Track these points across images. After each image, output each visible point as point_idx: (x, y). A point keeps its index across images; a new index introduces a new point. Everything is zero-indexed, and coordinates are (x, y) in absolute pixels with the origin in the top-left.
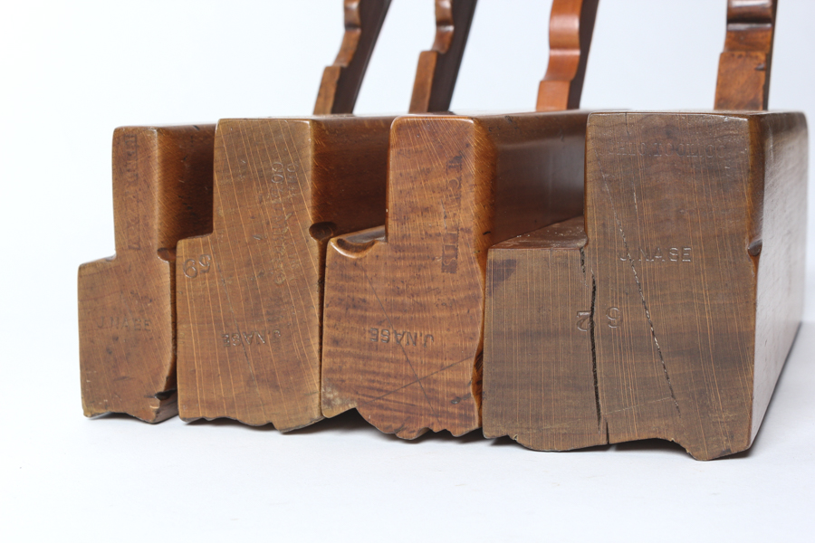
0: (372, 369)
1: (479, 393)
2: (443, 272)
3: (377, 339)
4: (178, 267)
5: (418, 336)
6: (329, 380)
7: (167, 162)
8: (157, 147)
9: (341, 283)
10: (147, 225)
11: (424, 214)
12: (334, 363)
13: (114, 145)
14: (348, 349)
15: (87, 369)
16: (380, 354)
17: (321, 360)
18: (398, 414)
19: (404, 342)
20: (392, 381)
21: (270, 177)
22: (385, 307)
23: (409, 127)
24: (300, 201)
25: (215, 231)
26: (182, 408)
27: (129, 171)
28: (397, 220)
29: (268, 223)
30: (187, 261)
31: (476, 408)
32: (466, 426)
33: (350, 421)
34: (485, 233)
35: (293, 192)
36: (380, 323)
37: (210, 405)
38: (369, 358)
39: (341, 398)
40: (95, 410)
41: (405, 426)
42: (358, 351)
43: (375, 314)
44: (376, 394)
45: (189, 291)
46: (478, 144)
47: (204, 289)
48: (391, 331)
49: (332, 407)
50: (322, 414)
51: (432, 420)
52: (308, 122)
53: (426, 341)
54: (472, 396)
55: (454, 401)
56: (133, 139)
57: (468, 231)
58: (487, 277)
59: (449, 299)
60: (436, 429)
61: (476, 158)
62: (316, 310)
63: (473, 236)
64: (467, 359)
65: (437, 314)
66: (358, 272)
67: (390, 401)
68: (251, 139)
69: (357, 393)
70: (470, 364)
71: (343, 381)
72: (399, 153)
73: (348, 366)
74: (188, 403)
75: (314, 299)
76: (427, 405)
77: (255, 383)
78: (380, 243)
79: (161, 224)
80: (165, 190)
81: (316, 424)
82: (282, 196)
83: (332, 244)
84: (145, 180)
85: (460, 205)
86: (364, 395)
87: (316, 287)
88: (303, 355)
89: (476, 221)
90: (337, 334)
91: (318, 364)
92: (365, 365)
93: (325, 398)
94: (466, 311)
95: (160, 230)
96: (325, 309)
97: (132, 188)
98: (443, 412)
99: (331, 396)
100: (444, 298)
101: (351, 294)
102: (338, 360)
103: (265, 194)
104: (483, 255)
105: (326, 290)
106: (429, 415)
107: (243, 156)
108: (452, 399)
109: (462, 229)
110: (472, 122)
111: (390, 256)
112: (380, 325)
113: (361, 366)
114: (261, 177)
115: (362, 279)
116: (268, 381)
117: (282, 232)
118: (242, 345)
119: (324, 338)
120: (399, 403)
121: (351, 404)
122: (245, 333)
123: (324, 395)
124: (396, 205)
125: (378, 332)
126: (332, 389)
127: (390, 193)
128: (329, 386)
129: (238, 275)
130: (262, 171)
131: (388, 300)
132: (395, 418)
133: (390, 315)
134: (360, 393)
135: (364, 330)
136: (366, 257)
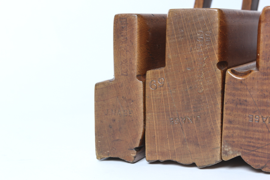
0: (250, 136)
3: (252, 120)
4: (147, 84)
6: (226, 141)
7: (142, 32)
8: (137, 24)
9: (233, 92)
10: (131, 63)
12: (229, 133)
13: (114, 23)
14: (237, 126)
15: (99, 136)
16: (254, 128)
17: (222, 131)
19: (267, 122)
20: (260, 142)
21: (196, 38)
22: (257, 103)
24: (212, 50)
25: (166, 66)
26: (148, 155)
27: (122, 36)
28: (264, 59)
29: (195, 62)
30: (152, 81)
36: (254, 112)
37: (162, 154)
38: (248, 130)
39: (233, 151)
40: (102, 156)
41: (267, 165)
42: (242, 127)
43: (251, 108)
44: (252, 149)
45: (153, 96)
47: (161, 95)
48: (260, 116)
49: (228, 155)
50: (221, 159)
52: (216, 10)
56: (125, 20)
62: (219, 106)
66: (243, 86)
67: (259, 152)
68: (186, 19)
69: (241, 148)
71: (234, 142)
72: (266, 25)
73: (237, 134)
74: (151, 153)
75: (219, 100)
77: (187, 143)
78: (255, 71)
79: (138, 62)
80: (141, 46)
81: (217, 163)
82: (202, 48)
83: (229, 72)
84: (130, 41)
86: (245, 149)
87: (220, 94)
88: (212, 129)
90: (231, 118)
91: (220, 133)
92: (246, 134)
93: (224, 150)
95: (138, 66)
96: (225, 105)
97: (124, 45)
99: (227, 150)
101: (239, 98)
102: (231, 131)
103: (193, 47)
105: (225, 96)
107: (182, 28)
111: (260, 78)
112: (254, 113)
113: (244, 134)
114: (192, 38)
115: (245, 90)
116: (193, 142)
117: (202, 66)
118: (180, 123)
119: (224, 120)
120: (264, 153)
121: (238, 153)
122: (182, 117)
123: (224, 149)
124: (264, 52)
125: (253, 117)
126: (228, 146)
127: (261, 45)
128: (226, 145)
129: (179, 88)
130: (192, 35)
131: (259, 101)
132: (261, 161)
133: (260, 108)
134: (243, 148)
135: (246, 116)
136: (247, 78)
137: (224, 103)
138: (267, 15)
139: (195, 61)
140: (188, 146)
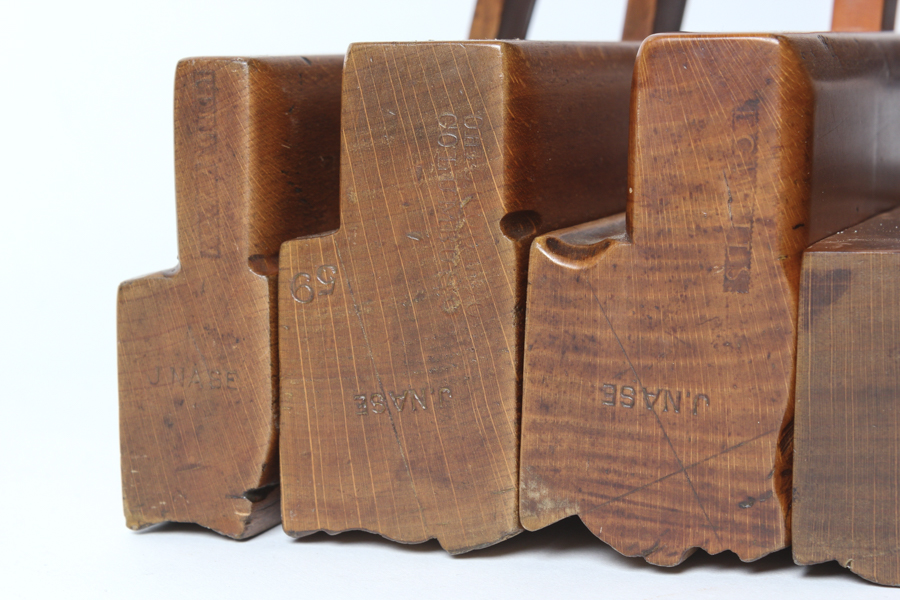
0: (605, 451)
1: (786, 490)
2: (726, 290)
3: (614, 402)
4: (281, 286)
5: (684, 396)
6: (534, 468)
7: (265, 115)
8: (248, 90)
9: (553, 310)
10: (231, 217)
11: (695, 195)
12: (542, 441)
13: (177, 88)
14: (566, 419)
15: (132, 452)
16: (620, 427)
17: (519, 437)
18: (649, 525)
19: (659, 406)
20: (639, 470)
21: (436, 137)
22: (627, 349)
23: (670, 52)
24: (485, 175)
25: (343, 226)
26: (288, 515)
27: (201, 129)
28: (649, 205)
29: (431, 214)
30: (298, 276)
31: (781, 515)
32: (763, 545)
33: (568, 536)
34: (796, 227)
35: (474, 161)
36: (619, 375)
37: (334, 510)
38: (601, 433)
39: (553, 499)
40: (144, 519)
41: (661, 545)
42: (582, 422)
43: (610, 362)
44: (612, 492)
45: (301, 324)
46: (786, 79)
47: (326, 322)
48: (638, 388)
49: (538, 514)
50: (520, 525)
51: (705, 534)
52: (498, 47)
53: (696, 405)
54: (775, 495)
55: (744, 503)
56: (210, 77)
57: (769, 223)
58: (802, 299)
59: (736, 335)
60: (713, 549)
61: (783, 102)
62: (511, 355)
63: (777, 230)
64: (766, 433)
65: (716, 361)
66: (582, 293)
67: (635, 503)
68: (403, 76)
69: (580, 491)
70: (771, 443)
71: (556, 471)
72: (652, 96)
73: (565, 446)
74: (298, 507)
75: (509, 336)
76: (698, 510)
77: (409, 474)
78: (620, 243)
79: (254, 215)
80: (261, 160)
81: (508, 540)
82: (455, 169)
83: (539, 246)
84: (228, 145)
85: (754, 181)
86: (591, 494)
87: (512, 317)
88: (490, 429)
89: (781, 206)
90: (547, 393)
91: (514, 442)
92: (593, 444)
93: (526, 498)
94: (765, 356)
95: (252, 226)
96: (527, 353)
97: (207, 158)
98: (725, 521)
99: (536, 495)
100: (727, 334)
101: (571, 329)
102: (548, 437)
103: (427, 165)
104: (794, 262)
105: (527, 322)
106: (702, 526)
107: (391, 104)
108: (740, 500)
109: (758, 220)
110: (775, 42)
111: (636, 266)
112: (620, 378)
113: (587, 446)
114: (421, 138)
115: (589, 304)
116: (431, 471)
117: (454, 226)
118: (387, 412)
119: (524, 400)
120: (651, 506)
121: (570, 508)
122: (393, 392)
123: (525, 493)
124: (646, 181)
125: (616, 391)
126: (539, 483)
127: (637, 161)
128: (533, 479)
129: (382, 298)
130: (422, 128)
131: (632, 338)
132: (644, 531)
133: (635, 362)
134: (585, 490)
135: (593, 386)
136: (595, 266)
137: (526, 346)
138: (653, 64)
139: (433, 210)
140: (413, 486)
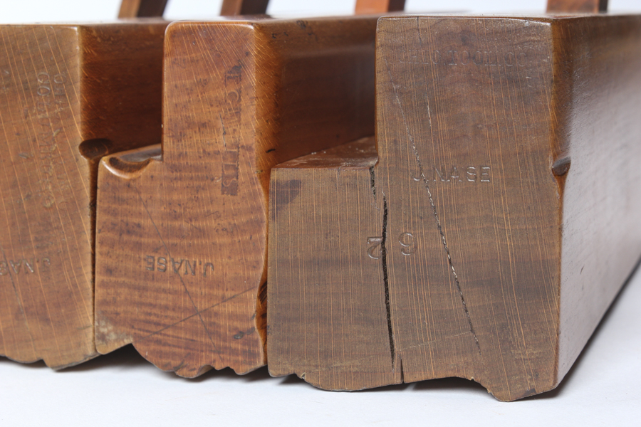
0: (148, 301)
1: (264, 327)
2: (223, 194)
3: (153, 269)
5: (198, 264)
6: (103, 312)
9: (114, 206)
11: (202, 129)
12: (108, 294)
14: (123, 279)
16: (157, 285)
17: (94, 291)
18: (177, 350)
19: (182, 271)
20: (170, 313)
21: (36, 89)
22: (161, 232)
23: (184, 34)
24: (68, 115)
28: (173, 136)
29: (34, 141)
31: (261, 344)
32: (250, 364)
33: (126, 357)
34: (268, 151)
35: (61, 105)
36: (156, 250)
38: (145, 289)
39: (116, 333)
41: (185, 363)
43: (150, 241)
44: (154, 328)
46: (259, 52)
48: (168, 259)
49: (107, 343)
50: (96, 350)
51: (213, 356)
52: (76, 29)
53: (206, 270)
54: (257, 330)
55: (237, 335)
57: (249, 149)
58: (271, 200)
59: (230, 224)
60: (218, 367)
61: (257, 68)
62: (88, 237)
63: (254, 154)
64: (250, 289)
65: (218, 241)
66: (131, 194)
67: (168, 336)
68: (14, 48)
69: (133, 327)
70: (254, 295)
71: (117, 314)
72: (173, 63)
73: (123, 297)
76: (208, 340)
77: (24, 316)
78: (155, 163)
81: (90, 361)
82: (49, 110)
83: (104, 163)
85: (239, 120)
86: (140, 329)
87: (88, 210)
88: (75, 286)
89: (257, 137)
90: (111, 262)
91: (91, 294)
92: (140, 296)
93: (99, 332)
94: (248, 237)
96: (97, 235)
98: (226, 348)
99: (104, 330)
100: (224, 222)
101: (125, 219)
102: (112, 291)
103: (31, 108)
104: (265, 176)
105: (98, 214)
106: (211, 351)
107: (6, 66)
108: (235, 333)
109: (243, 147)
110: (252, 27)
111: (165, 177)
112: (157, 252)
113: (136, 297)
114: (26, 89)
115: (137, 202)
116: (38, 314)
117: (49, 149)
118: (9, 274)
119: (96, 266)
120: (178, 338)
121: (127, 339)
122: (12, 261)
123: (98, 329)
124: (171, 120)
125: (154, 260)
126: (106, 322)
127: (165, 106)
128: (103, 319)
129: (4, 197)
130: (27, 83)
131: (164, 225)
132: (174, 354)
133: (166, 241)
134: (136, 327)
135: (139, 257)
136: (140, 177)
137: (97, 231)
138: (174, 42)
139: (35, 139)
140: (27, 324)
